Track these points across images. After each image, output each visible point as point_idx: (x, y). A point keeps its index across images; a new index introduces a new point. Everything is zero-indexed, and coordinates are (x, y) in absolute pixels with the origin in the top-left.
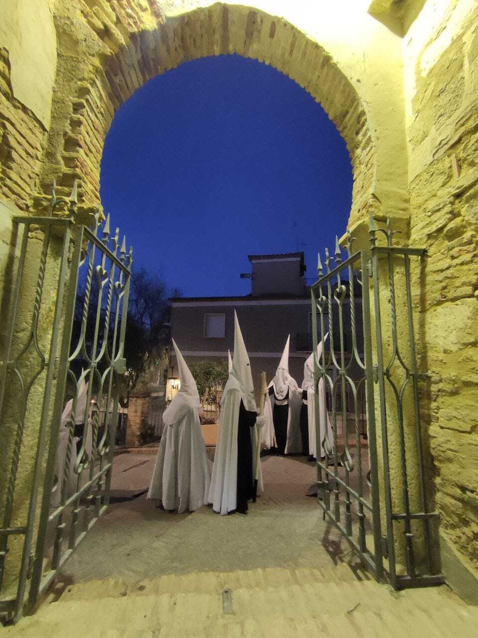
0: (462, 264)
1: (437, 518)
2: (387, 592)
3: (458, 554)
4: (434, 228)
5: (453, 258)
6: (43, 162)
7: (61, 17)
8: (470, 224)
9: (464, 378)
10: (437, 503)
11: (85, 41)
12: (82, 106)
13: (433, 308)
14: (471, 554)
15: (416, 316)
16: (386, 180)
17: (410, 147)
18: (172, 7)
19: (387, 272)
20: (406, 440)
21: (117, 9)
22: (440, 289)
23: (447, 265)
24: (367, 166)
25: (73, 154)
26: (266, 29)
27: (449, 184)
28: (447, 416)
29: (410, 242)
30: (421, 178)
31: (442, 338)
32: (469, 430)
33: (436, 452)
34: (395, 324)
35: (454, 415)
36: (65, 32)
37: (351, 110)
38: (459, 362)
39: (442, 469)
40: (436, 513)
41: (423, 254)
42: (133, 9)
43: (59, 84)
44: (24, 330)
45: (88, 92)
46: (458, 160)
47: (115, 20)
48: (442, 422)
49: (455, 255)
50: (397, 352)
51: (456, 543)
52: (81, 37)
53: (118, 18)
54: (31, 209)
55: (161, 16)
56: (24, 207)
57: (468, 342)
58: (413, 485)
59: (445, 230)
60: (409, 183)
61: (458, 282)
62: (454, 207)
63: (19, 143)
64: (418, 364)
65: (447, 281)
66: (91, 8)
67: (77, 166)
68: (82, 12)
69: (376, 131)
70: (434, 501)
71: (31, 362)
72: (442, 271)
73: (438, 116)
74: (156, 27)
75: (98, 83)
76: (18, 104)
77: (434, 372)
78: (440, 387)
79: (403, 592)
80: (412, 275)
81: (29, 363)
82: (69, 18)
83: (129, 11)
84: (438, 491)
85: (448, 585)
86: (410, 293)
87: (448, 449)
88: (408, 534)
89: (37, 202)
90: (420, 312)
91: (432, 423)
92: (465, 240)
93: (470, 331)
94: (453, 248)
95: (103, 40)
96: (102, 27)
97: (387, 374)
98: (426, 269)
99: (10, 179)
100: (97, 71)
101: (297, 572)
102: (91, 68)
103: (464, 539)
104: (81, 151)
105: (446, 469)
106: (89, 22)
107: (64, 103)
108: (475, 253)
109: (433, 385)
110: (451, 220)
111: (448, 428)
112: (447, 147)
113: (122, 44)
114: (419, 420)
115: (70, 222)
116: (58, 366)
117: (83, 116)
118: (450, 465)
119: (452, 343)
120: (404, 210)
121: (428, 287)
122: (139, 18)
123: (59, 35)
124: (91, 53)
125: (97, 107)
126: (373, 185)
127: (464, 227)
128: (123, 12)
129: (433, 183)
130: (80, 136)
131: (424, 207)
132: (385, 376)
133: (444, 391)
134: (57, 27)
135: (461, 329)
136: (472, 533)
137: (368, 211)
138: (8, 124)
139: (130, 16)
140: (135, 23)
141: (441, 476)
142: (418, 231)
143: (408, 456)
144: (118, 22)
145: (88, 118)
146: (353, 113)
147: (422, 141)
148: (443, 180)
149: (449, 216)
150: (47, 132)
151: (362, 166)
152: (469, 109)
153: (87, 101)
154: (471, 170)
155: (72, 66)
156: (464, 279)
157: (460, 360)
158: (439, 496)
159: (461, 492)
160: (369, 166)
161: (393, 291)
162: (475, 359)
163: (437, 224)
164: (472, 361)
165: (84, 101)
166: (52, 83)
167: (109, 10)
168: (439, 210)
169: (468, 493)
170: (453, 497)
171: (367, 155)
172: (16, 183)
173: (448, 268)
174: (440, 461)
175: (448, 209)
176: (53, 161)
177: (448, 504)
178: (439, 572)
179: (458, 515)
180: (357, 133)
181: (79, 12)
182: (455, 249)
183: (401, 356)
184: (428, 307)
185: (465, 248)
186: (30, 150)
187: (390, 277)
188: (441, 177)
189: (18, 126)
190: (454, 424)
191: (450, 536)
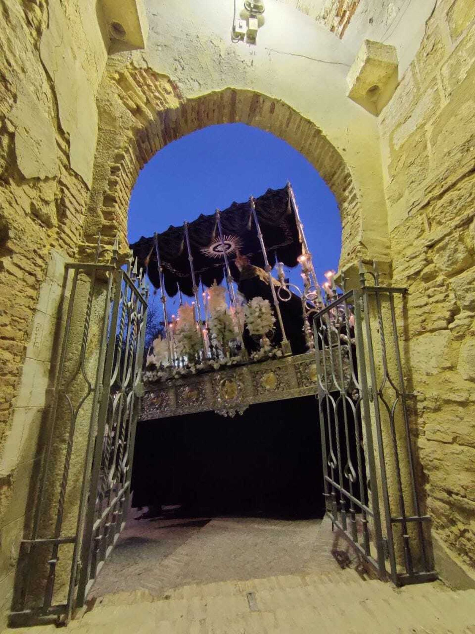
0: (437, 302)
1: (429, 520)
2: (391, 589)
3: (447, 550)
4: (412, 271)
5: (429, 297)
6: (86, 216)
7: (102, 100)
8: (441, 270)
9: (445, 397)
10: (428, 507)
11: (122, 117)
12: (118, 169)
13: (416, 338)
14: (459, 550)
15: (401, 343)
16: (371, 230)
17: (388, 203)
18: (191, 92)
19: (376, 307)
20: (399, 452)
21: (147, 93)
22: (421, 321)
23: (425, 303)
24: (353, 217)
25: (110, 209)
26: (267, 106)
27: (422, 237)
28: (432, 430)
29: (393, 281)
30: (399, 229)
31: (424, 363)
32: (451, 441)
33: (425, 462)
34: (384, 351)
35: (438, 429)
36: (105, 111)
37: (339, 172)
38: (439, 383)
39: (431, 476)
40: (428, 516)
41: (404, 292)
42: (159, 92)
43: (99, 152)
44: (70, 359)
45: (123, 157)
46: (429, 219)
47: (145, 101)
48: (429, 435)
49: (431, 295)
50: (387, 375)
51: (446, 541)
52: (118, 115)
53: (147, 99)
54: (77, 256)
55: (183, 98)
56: (72, 254)
57: (446, 366)
58: (407, 492)
59: (422, 274)
60: (389, 234)
61: (435, 317)
62: (428, 255)
63: (71, 203)
64: (406, 384)
65: (426, 315)
66: (126, 92)
67: (113, 219)
68: (119, 95)
69: (360, 190)
70: (426, 506)
71: (75, 387)
72: (421, 307)
73: (410, 181)
74: (178, 106)
75: (131, 150)
76: (72, 173)
77: (419, 392)
78: (425, 405)
79: (403, 588)
80: (395, 309)
81: (73, 389)
82: (108, 101)
83: (157, 94)
84: (429, 495)
85: (441, 580)
86: (395, 324)
87: (435, 458)
88: (405, 536)
89: (82, 250)
90: (404, 341)
91: (420, 436)
92: (438, 283)
93: (447, 357)
94: (429, 289)
95: (135, 116)
96: (135, 107)
97: (380, 394)
98: (408, 305)
99: (64, 232)
100: (130, 140)
101: (306, 578)
102: (125, 138)
103: (452, 537)
104: (116, 205)
105: (434, 476)
106: (125, 103)
107: (103, 167)
108: (447, 293)
109: (418, 403)
110: (425, 266)
111: (434, 440)
112: (418, 207)
113: (151, 120)
114: (409, 434)
115: (113, 268)
116: (102, 391)
117: (118, 177)
118: (437, 472)
119: (433, 367)
120: (385, 255)
121: (410, 320)
122: (165, 100)
123: (100, 114)
124: (126, 127)
125: (129, 168)
126: (360, 234)
127: (436, 272)
128: (152, 95)
129: (410, 235)
130: (116, 193)
131: (403, 253)
132: (379, 396)
133: (428, 408)
134: (98, 107)
135: (440, 355)
136: (459, 532)
137: (356, 256)
138: (65, 189)
139: (158, 98)
140: (162, 103)
141: (431, 483)
142: (399, 273)
143: (401, 465)
144: (148, 102)
145: (122, 179)
146: (340, 174)
147: (398, 200)
148: (417, 233)
149: (424, 262)
150: (90, 191)
151: (350, 217)
152: (434, 180)
153: (122, 164)
154: (439, 228)
155: (110, 137)
156: (440, 315)
157: (440, 381)
158: (429, 501)
159: (448, 496)
160: (356, 218)
161: (381, 323)
162: (452, 380)
163: (414, 268)
164: (450, 382)
165: (119, 165)
166: (94, 152)
167: (141, 93)
168: (416, 257)
169: (453, 495)
170: (441, 500)
171: (353, 208)
172: (68, 235)
173: (426, 305)
174: (429, 470)
175: (423, 256)
176: (95, 214)
177: (438, 507)
178: (433, 569)
179: (447, 517)
180: (344, 190)
181: (116, 95)
182: (431, 290)
183: (391, 378)
184: (411, 336)
185: (439, 289)
186: (78, 207)
187: (378, 312)
188: (416, 230)
189: (71, 190)
190: (438, 436)
191: (441, 536)
